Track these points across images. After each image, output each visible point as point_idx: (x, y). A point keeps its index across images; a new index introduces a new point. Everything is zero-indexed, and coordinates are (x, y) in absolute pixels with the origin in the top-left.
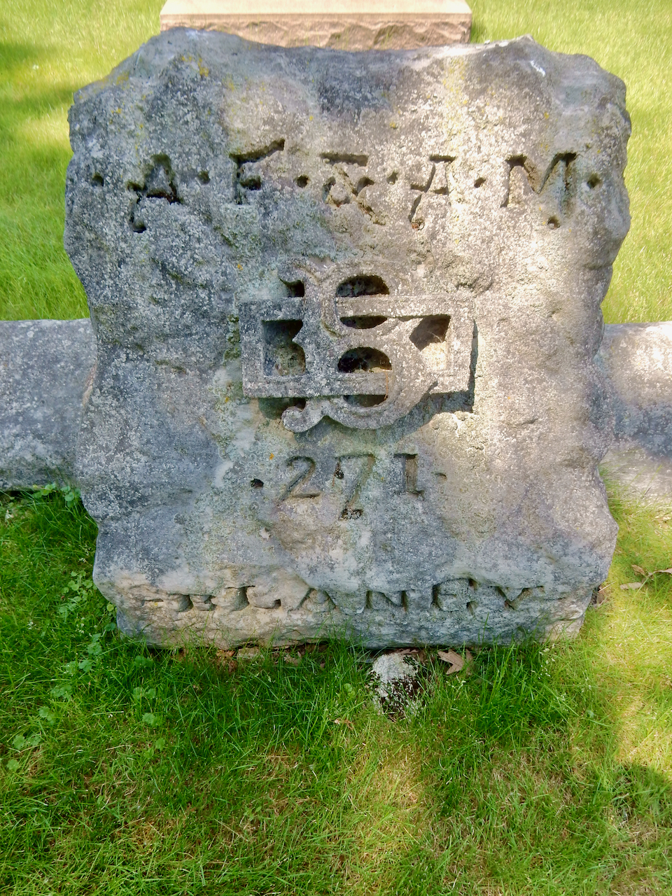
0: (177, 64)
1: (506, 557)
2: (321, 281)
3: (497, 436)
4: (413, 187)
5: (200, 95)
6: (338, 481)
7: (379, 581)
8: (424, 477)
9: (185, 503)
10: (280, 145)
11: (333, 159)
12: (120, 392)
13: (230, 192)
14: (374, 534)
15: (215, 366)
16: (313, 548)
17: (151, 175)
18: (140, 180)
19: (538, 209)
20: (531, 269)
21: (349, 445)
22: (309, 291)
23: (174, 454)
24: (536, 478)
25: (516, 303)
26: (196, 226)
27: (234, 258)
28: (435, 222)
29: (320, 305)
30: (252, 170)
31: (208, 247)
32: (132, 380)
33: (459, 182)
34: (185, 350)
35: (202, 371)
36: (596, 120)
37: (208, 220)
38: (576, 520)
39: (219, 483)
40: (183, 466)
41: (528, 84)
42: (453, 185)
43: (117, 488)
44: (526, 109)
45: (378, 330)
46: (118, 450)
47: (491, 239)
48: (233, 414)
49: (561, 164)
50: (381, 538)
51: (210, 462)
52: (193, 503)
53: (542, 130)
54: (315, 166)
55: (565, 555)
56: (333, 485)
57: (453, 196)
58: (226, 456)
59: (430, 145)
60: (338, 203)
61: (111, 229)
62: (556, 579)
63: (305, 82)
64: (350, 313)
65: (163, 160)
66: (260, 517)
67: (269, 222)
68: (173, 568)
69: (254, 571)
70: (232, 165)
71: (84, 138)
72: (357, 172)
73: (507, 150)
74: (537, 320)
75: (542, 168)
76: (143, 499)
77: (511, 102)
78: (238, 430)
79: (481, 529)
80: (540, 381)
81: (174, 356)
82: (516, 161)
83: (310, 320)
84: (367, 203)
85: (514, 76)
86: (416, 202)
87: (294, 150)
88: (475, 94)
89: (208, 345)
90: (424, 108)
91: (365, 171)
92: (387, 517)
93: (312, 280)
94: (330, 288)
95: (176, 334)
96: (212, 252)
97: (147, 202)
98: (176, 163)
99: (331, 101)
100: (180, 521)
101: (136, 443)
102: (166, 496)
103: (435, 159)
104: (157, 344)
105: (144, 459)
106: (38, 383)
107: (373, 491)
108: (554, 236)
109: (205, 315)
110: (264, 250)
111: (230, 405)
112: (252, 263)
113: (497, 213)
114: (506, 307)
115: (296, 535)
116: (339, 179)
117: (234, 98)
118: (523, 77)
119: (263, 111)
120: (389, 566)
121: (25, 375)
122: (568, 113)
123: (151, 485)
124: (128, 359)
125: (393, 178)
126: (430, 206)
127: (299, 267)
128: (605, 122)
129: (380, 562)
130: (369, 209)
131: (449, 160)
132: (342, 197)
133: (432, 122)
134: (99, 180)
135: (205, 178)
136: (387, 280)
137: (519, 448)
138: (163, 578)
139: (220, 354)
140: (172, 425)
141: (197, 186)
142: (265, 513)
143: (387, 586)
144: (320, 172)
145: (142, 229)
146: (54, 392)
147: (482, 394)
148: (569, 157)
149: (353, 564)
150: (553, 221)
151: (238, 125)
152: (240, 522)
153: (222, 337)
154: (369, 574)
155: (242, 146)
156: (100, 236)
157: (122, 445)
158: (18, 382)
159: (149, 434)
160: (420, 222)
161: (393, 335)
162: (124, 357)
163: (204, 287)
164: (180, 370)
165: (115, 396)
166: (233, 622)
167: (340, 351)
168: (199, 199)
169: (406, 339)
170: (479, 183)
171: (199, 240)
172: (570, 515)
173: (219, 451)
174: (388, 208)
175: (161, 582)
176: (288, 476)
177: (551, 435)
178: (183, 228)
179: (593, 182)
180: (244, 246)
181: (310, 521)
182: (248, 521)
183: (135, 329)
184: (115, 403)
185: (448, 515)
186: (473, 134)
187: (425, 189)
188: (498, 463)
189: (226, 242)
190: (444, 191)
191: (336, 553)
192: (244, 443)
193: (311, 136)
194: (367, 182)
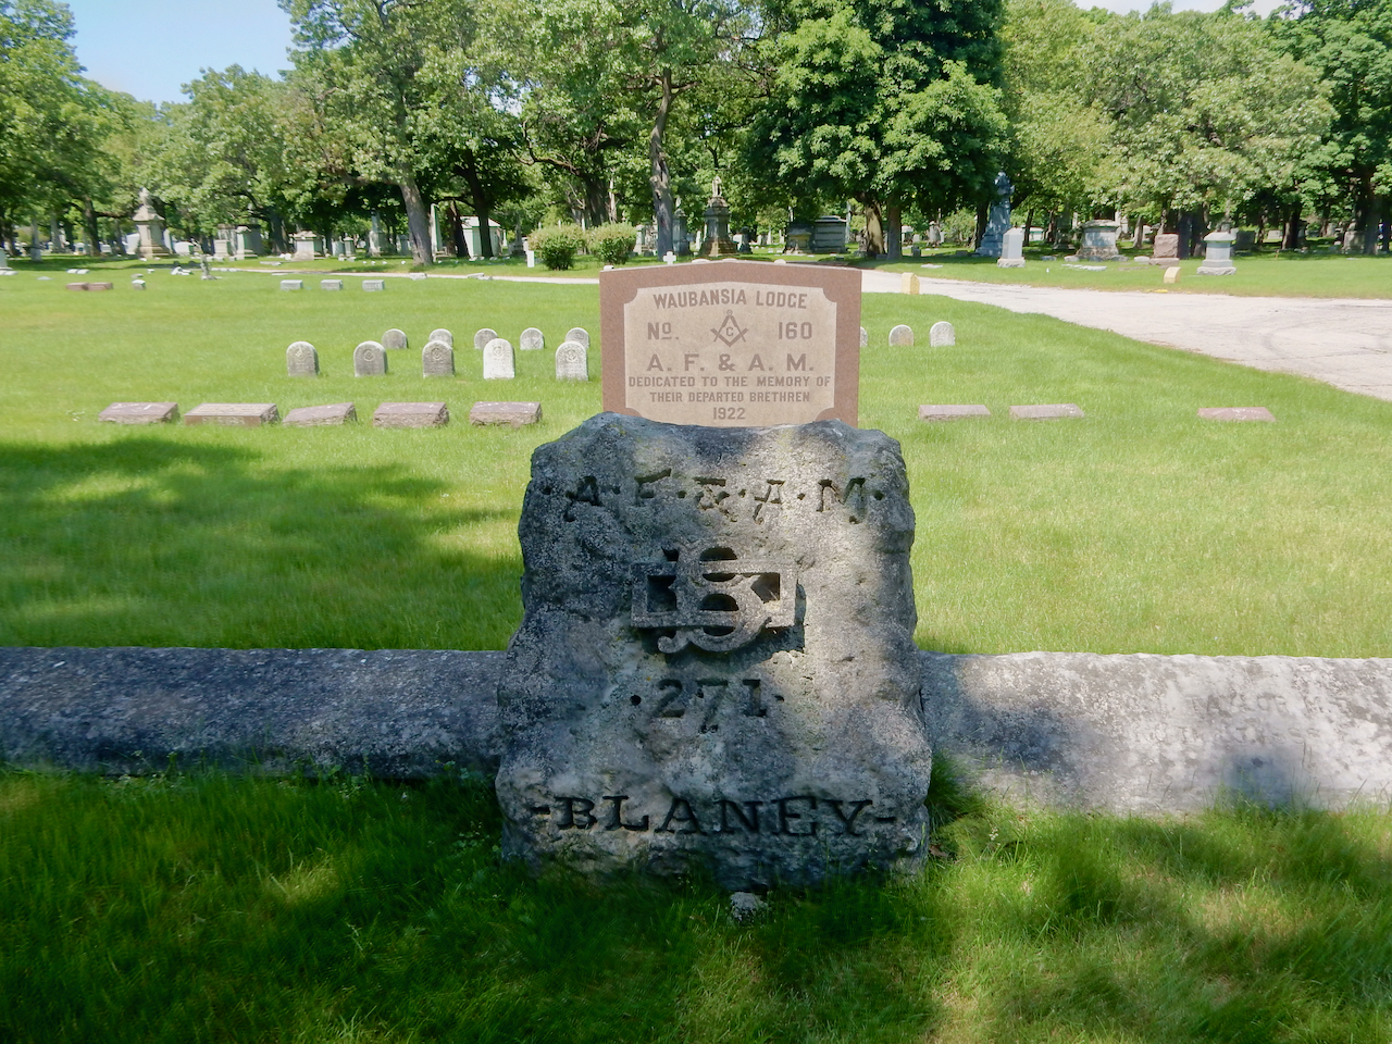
0: (605, 428)
1: (836, 768)
2: (690, 550)
3: (823, 670)
4: (756, 499)
5: (619, 443)
6: (699, 699)
7: (730, 789)
8: (766, 698)
9: (579, 719)
10: (667, 473)
11: (703, 482)
12: (540, 631)
13: (633, 499)
14: (727, 744)
15: (612, 616)
16: (677, 757)
17: (582, 488)
18: (574, 490)
19: (841, 513)
20: (840, 550)
21: (708, 672)
22: (681, 556)
23: (575, 677)
24: (858, 706)
25: (831, 576)
26: (608, 519)
27: (632, 542)
28: (771, 519)
29: (689, 565)
30: (648, 487)
31: (615, 532)
32: (550, 623)
33: (787, 496)
34: (591, 603)
35: (602, 619)
36: (877, 459)
37: (617, 517)
38: (892, 739)
39: (607, 699)
40: (580, 687)
41: (832, 440)
42: (784, 498)
43: (529, 702)
44: (830, 453)
45: (729, 583)
46: (533, 672)
47: (811, 531)
48: (622, 649)
49: (856, 486)
50: (732, 748)
51: (602, 685)
52: (584, 719)
53: (841, 465)
54: (690, 485)
55: (884, 764)
56: (695, 703)
57: (785, 506)
58: (614, 682)
59: (767, 473)
60: (705, 508)
61: (551, 520)
62: (881, 792)
63: (688, 440)
64: (710, 572)
65: (591, 480)
66: (636, 727)
67: (658, 518)
68: (563, 772)
69: (629, 778)
70: (635, 484)
71: (541, 468)
72: (717, 490)
73: (819, 477)
74: (849, 586)
75: (843, 487)
76: (547, 711)
77: (820, 449)
78: (625, 661)
79: (815, 746)
80: (854, 630)
81: (583, 607)
82: (825, 484)
83: (681, 574)
84: (724, 507)
85: (821, 436)
86: (759, 507)
87: (677, 475)
88: (795, 447)
89: (608, 600)
90: (763, 453)
91: (723, 489)
92: (737, 730)
93: (684, 549)
94: (695, 554)
95: (586, 591)
96: (617, 536)
97: (578, 504)
98: (600, 481)
99: (703, 449)
100: (573, 732)
101: (547, 668)
102: (564, 710)
103: (771, 482)
104: (571, 598)
105: (551, 681)
106: (448, 690)
107: (726, 709)
108: (853, 527)
109: (608, 578)
110: (653, 537)
111: (620, 643)
112: (645, 545)
113: (814, 515)
114: (825, 577)
115: (664, 745)
116: (706, 493)
117: (640, 446)
118: (826, 436)
119: (658, 453)
120: (739, 774)
121: (436, 684)
122: (857, 455)
123: (554, 700)
124: (549, 610)
125: (743, 493)
126: (767, 509)
127: (675, 541)
128: (883, 461)
129: (732, 772)
130: (726, 512)
131: (781, 483)
132: (708, 504)
133: (768, 461)
134: (548, 491)
135: (617, 491)
136: (736, 551)
137: (842, 682)
138: (554, 779)
139: (616, 607)
140: (576, 656)
141: (611, 495)
142: (640, 724)
143: (738, 794)
144: (693, 489)
145: (572, 519)
146: (461, 697)
147: (811, 639)
148: (861, 481)
149: (709, 769)
150: (852, 520)
151: (641, 460)
152: (620, 730)
153: (618, 595)
154: (723, 781)
155: (643, 472)
156: (543, 524)
157: (537, 668)
158: (430, 690)
159: (558, 662)
160: (761, 520)
161: (739, 586)
162: (546, 607)
163: (609, 558)
164: (586, 619)
165: (536, 634)
166: (606, 843)
167: (701, 595)
168: (612, 503)
169: (748, 588)
170: (801, 497)
171: (609, 528)
172: (887, 735)
173: (609, 677)
174: (738, 510)
175: (552, 783)
176: (660, 694)
177: (867, 672)
178: (600, 520)
179: (879, 496)
180: (639, 534)
181: (675, 731)
182: (627, 730)
183: (558, 586)
184: (536, 639)
185: (787, 731)
186: (795, 468)
187: (765, 500)
188: (826, 693)
189: (628, 531)
190: (777, 501)
191: (695, 760)
192: (629, 670)
193: (688, 467)
194: (725, 495)
